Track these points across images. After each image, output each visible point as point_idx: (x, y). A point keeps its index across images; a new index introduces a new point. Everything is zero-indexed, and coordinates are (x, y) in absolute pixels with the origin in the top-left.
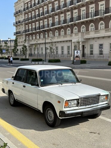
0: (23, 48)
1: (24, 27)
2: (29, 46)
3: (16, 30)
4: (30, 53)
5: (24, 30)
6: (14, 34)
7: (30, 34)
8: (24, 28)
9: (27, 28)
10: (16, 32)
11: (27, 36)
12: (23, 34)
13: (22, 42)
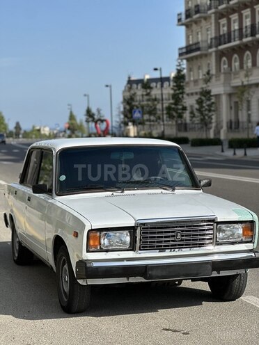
0: (200, 102)
1: (213, 25)
2: (230, 95)
3: (188, 37)
4: (233, 118)
5: (213, 35)
6: (181, 55)
7: (234, 50)
8: (213, 31)
9: (225, 28)
10: (187, 47)
11: (224, 59)
12: (210, 50)
13: (196, 82)
